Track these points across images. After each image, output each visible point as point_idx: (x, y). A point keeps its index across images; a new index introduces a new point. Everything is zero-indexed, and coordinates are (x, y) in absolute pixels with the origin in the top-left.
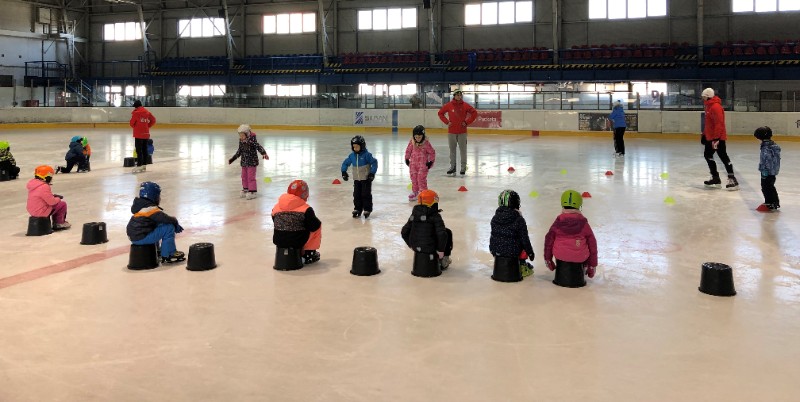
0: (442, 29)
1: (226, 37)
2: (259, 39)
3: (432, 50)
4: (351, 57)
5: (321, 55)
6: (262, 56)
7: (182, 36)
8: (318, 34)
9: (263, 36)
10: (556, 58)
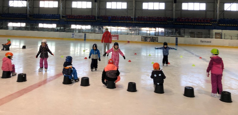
0: (99, 9)
1: (26, 7)
2: (38, 8)
3: (96, 15)
4: (70, 16)
5: (60, 15)
6: (39, 14)
7: (10, 6)
8: (59, 8)
9: (39, 8)
10: (134, 20)
